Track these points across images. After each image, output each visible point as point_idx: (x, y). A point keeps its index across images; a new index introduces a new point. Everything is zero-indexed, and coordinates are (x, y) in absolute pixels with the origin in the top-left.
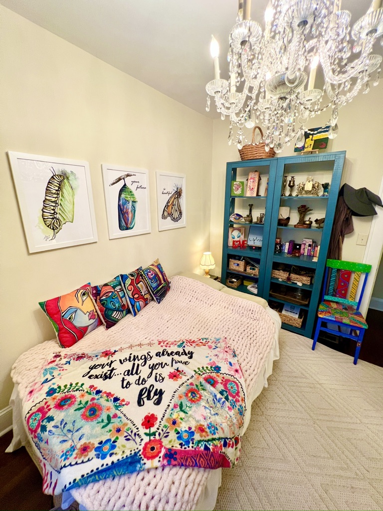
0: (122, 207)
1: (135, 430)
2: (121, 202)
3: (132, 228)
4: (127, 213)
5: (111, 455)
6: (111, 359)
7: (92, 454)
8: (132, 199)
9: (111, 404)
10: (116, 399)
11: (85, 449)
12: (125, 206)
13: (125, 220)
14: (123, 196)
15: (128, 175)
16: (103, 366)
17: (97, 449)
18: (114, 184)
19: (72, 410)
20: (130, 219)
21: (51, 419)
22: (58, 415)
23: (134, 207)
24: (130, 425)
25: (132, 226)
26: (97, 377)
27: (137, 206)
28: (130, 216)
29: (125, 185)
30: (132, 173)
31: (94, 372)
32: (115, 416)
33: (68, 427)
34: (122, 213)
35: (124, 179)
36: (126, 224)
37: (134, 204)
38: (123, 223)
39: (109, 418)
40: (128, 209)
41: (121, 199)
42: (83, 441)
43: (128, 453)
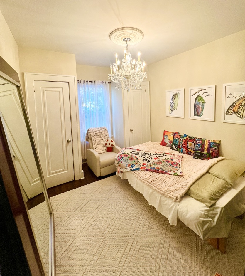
0: (196, 105)
1: (140, 164)
2: (196, 103)
3: (201, 116)
4: (199, 108)
5: (134, 167)
6: (139, 151)
7: (130, 166)
8: (202, 102)
9: (136, 159)
10: (137, 158)
11: (129, 165)
12: (198, 105)
13: (197, 111)
14: (197, 100)
15: (201, 90)
16: (136, 152)
17: (131, 166)
18: (193, 95)
19: (127, 157)
20: (200, 111)
21: (123, 158)
22: (124, 158)
23: (203, 106)
24: (139, 163)
25: (201, 115)
26: (134, 154)
27: (205, 105)
28: (200, 110)
29: (199, 95)
30: (204, 89)
31: (133, 153)
32: (136, 161)
33: (126, 160)
34: (196, 108)
35: (199, 92)
36: (198, 113)
37: (203, 104)
38: (196, 113)
39: (135, 161)
40: (200, 106)
41: (196, 101)
42: (129, 163)
43: (137, 167)
